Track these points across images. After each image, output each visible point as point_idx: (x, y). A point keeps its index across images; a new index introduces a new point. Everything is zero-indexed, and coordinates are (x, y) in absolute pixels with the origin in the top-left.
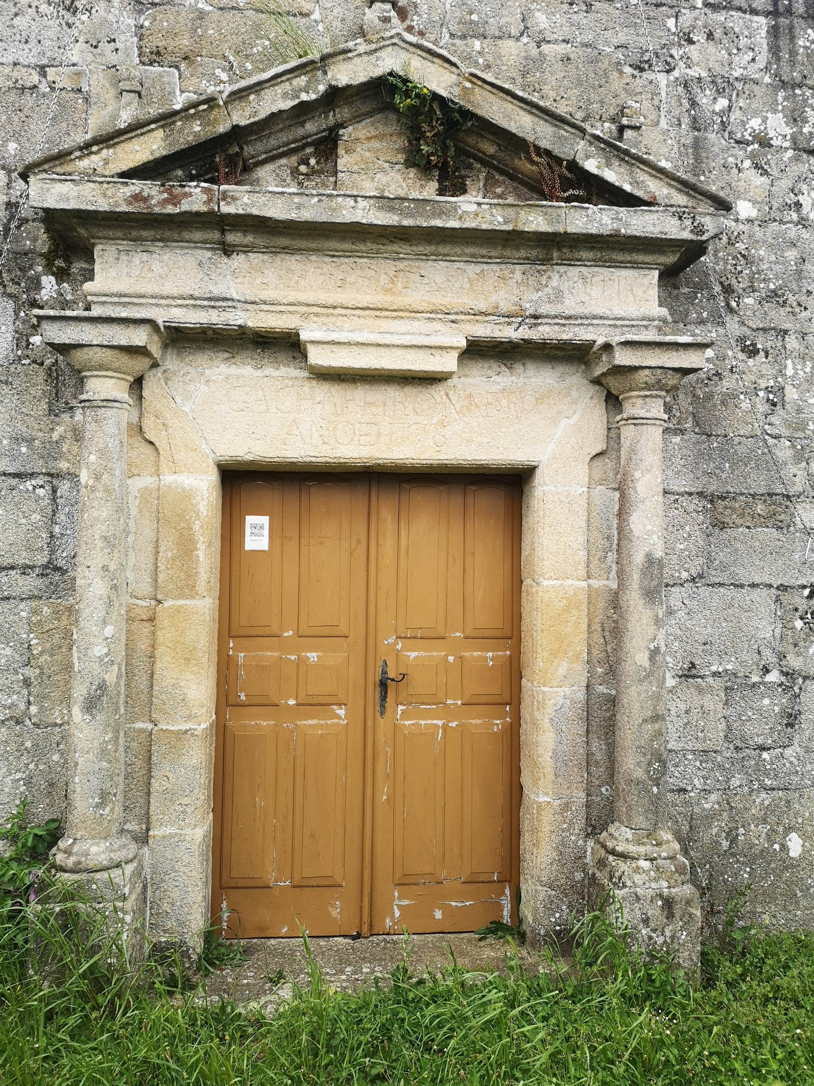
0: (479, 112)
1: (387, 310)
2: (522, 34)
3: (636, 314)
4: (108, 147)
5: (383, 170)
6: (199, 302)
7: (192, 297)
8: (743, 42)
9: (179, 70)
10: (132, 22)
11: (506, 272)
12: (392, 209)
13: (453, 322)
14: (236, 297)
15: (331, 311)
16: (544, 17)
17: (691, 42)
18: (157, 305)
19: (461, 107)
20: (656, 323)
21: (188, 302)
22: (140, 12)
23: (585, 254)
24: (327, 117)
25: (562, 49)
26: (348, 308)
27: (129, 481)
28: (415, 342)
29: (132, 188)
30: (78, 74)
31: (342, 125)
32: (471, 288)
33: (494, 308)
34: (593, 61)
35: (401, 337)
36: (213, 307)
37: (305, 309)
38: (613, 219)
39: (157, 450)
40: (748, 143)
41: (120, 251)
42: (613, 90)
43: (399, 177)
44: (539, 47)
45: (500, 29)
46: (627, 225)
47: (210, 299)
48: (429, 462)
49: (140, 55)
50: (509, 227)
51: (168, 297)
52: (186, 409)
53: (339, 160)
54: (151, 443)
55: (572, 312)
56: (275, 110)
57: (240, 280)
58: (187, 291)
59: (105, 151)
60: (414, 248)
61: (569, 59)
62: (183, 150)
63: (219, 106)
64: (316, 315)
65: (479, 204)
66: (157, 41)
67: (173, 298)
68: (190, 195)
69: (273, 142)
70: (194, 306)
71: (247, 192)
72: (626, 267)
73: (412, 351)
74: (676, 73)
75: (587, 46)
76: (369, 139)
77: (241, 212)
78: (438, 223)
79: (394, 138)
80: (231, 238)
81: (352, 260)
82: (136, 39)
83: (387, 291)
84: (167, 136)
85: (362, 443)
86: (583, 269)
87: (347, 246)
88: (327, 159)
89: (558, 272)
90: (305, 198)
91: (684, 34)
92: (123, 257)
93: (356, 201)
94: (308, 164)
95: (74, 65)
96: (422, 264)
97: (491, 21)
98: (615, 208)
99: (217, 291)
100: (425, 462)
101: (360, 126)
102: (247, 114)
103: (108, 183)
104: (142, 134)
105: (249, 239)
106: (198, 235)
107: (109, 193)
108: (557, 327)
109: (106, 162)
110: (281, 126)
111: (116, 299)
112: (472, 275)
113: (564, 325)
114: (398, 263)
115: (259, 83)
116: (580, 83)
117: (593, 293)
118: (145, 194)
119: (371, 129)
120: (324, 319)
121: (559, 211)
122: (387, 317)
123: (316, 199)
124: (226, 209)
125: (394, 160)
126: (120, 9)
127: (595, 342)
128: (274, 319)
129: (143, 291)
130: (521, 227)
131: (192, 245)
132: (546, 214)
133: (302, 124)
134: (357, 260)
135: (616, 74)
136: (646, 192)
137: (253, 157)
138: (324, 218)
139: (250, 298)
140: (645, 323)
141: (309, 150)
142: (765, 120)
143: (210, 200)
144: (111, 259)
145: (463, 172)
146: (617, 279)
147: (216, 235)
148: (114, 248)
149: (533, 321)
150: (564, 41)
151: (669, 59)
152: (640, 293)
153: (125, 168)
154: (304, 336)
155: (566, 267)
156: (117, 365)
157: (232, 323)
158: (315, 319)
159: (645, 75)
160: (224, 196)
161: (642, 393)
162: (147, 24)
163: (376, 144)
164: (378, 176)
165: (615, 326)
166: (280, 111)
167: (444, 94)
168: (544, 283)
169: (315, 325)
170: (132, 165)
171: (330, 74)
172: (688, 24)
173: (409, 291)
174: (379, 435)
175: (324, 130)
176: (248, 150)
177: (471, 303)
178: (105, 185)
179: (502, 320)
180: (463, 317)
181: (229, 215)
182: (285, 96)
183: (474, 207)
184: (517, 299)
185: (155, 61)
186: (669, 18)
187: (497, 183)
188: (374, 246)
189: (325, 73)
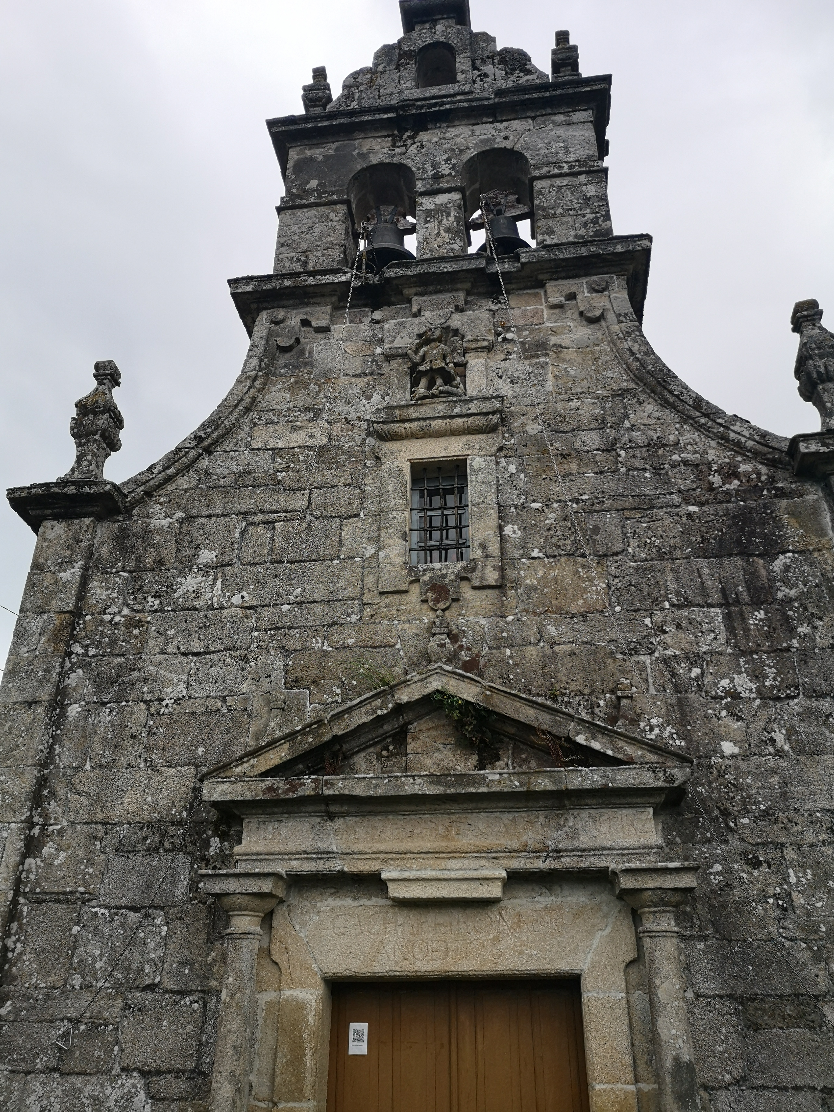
0: (497, 710)
1: (443, 853)
2: (539, 641)
3: (637, 844)
4: (254, 758)
5: (438, 750)
6: (310, 856)
7: (305, 852)
8: (705, 627)
9: (309, 690)
10: (281, 663)
11: (533, 818)
12: (439, 783)
13: (494, 858)
14: (335, 850)
15: (403, 856)
16: (553, 628)
17: (664, 632)
18: (282, 860)
19: (484, 708)
20: (655, 850)
21: (303, 856)
22: (287, 656)
23: (589, 801)
24: (398, 720)
25: (568, 648)
26: (414, 853)
27: (259, 996)
28: (466, 876)
29: (267, 783)
30: (246, 699)
31: (410, 723)
32: (507, 832)
33: (523, 846)
34: (593, 653)
35: (456, 872)
36: (320, 859)
37: (385, 855)
38: (601, 777)
39: (280, 969)
40: (722, 698)
41: (259, 822)
42: (609, 671)
43: (450, 754)
44: (552, 648)
45: (523, 639)
46: (613, 780)
47: (317, 853)
48: (489, 973)
49: (285, 684)
50: (525, 789)
51: (289, 854)
52: (302, 935)
53: (408, 746)
54: (276, 964)
55: (585, 846)
56: (360, 723)
57: (339, 837)
58: (303, 848)
59: (252, 760)
60: (461, 806)
61: (574, 654)
62: (300, 755)
63: (325, 724)
64: (393, 859)
65: (501, 774)
66: (297, 673)
67: (293, 854)
68: (304, 784)
69: (362, 740)
70: (307, 859)
71: (341, 779)
72: (625, 808)
73: (465, 883)
74: (657, 654)
75: (586, 643)
76: (428, 730)
77: (337, 793)
78: (472, 790)
79: (446, 727)
80: (333, 809)
81: (418, 816)
82: (283, 674)
83: (444, 837)
84: (291, 747)
85: (434, 958)
86: (592, 811)
87: (413, 808)
88: (401, 745)
89: (573, 814)
90: (380, 780)
91: (658, 627)
92: (262, 826)
93: (414, 780)
94: (388, 750)
95: (244, 694)
96: (469, 816)
97: (516, 635)
98: (602, 768)
99: (322, 846)
100: (485, 973)
101: (422, 722)
102: (342, 727)
103: (252, 781)
104: (276, 747)
105: (345, 808)
106: (311, 808)
107: (252, 788)
108: (576, 858)
109: (252, 767)
110: (367, 730)
111: (255, 857)
112: (506, 821)
113: (581, 856)
114: (451, 816)
115: (351, 708)
116: (584, 669)
117: (602, 829)
118: (275, 786)
119: (429, 722)
120: (398, 862)
121: (560, 774)
122: (444, 858)
123: (387, 780)
124: (327, 792)
125: (447, 742)
126: (274, 657)
127: (608, 868)
128: (362, 864)
129: (272, 850)
130: (533, 788)
131: (307, 814)
132: (551, 777)
133: (382, 726)
134: (422, 816)
135: (610, 660)
136: (625, 755)
137: (349, 751)
138: (392, 793)
139: (344, 851)
140: (646, 851)
141: (388, 740)
142: (732, 680)
143: (317, 787)
144: (254, 828)
145: (497, 746)
146: (620, 817)
147: (323, 807)
148: (256, 820)
149: (555, 854)
150: (570, 642)
151: (649, 646)
152: (640, 827)
153: (263, 770)
154: (384, 876)
155: (578, 811)
156: (252, 906)
157: (333, 869)
158: (392, 862)
159: (633, 658)
160: (326, 783)
161: (651, 909)
162: (290, 663)
163: (433, 733)
164: (436, 754)
165: (622, 854)
166: (364, 724)
167: (473, 701)
168: (562, 823)
169: (392, 868)
170: (268, 768)
171: (396, 697)
172: (660, 620)
173: (460, 837)
174: (448, 951)
175: (397, 728)
176: (346, 747)
177: (506, 844)
178: (250, 783)
179: (532, 855)
180: (501, 854)
181: (329, 795)
182: (367, 713)
183: (497, 777)
184: (543, 838)
185: (294, 686)
186: (645, 618)
187: (522, 751)
188: (433, 807)
189: (393, 696)
